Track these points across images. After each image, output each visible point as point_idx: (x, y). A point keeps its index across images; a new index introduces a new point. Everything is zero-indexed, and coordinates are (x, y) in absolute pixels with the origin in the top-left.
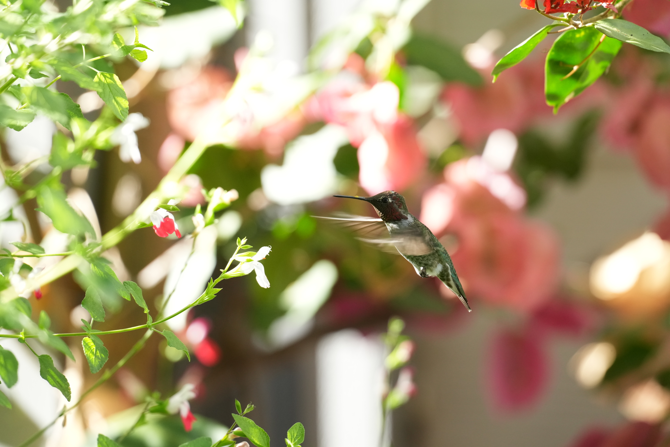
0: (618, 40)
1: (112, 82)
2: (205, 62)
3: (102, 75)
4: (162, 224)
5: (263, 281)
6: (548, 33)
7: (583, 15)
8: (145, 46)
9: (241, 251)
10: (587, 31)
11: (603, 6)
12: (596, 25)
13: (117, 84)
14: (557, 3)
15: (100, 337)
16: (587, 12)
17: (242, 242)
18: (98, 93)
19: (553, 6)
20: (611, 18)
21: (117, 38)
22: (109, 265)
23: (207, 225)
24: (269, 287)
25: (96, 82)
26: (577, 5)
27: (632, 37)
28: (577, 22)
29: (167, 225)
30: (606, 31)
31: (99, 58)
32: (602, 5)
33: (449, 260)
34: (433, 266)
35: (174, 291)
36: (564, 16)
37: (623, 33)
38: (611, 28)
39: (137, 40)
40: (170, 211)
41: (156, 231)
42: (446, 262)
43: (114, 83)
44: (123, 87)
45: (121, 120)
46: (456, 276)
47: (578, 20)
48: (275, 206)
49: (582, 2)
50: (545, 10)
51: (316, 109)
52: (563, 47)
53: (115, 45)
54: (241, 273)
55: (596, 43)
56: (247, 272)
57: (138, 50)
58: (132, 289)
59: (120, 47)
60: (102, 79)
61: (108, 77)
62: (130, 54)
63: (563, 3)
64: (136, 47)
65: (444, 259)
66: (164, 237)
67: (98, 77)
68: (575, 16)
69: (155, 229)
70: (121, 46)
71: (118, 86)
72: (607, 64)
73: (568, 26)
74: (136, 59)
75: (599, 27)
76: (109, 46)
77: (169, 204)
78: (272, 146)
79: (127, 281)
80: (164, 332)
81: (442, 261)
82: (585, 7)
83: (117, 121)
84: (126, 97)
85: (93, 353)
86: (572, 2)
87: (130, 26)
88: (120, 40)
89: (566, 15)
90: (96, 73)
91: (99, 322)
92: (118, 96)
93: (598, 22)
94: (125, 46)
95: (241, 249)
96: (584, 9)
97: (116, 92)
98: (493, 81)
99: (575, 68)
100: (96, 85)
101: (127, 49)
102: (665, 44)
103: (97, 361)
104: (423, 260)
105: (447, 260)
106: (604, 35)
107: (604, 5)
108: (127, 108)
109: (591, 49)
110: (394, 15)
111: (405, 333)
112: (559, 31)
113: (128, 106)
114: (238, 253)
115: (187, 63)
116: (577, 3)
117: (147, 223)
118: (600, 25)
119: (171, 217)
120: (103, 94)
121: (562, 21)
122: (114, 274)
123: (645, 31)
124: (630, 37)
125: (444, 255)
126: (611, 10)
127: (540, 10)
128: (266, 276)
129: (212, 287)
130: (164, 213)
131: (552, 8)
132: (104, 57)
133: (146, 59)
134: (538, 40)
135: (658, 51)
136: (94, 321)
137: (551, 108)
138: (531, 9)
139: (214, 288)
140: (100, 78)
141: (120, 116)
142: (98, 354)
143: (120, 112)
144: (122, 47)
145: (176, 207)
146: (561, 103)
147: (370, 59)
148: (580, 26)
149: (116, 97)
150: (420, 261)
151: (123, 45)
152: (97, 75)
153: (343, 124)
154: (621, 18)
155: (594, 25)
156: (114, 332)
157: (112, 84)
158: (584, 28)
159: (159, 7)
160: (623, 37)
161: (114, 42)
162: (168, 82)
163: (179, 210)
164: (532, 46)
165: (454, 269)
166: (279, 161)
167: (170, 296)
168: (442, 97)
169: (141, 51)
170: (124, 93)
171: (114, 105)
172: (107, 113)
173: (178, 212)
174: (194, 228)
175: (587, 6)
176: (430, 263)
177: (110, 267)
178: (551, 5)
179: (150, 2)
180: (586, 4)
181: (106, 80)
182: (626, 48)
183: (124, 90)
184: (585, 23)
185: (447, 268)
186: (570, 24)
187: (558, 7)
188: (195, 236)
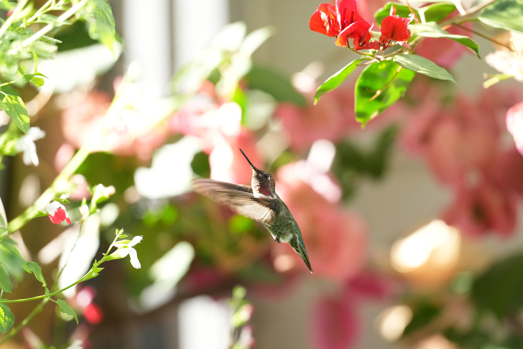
0: (411, 70)
1: (17, 102)
2: (91, 87)
3: (9, 97)
4: (56, 214)
5: (136, 263)
6: (357, 65)
7: (384, 51)
8: (42, 75)
9: (119, 239)
10: (388, 64)
11: (399, 45)
12: (394, 59)
13: (20, 104)
14: (364, 42)
15: (8, 304)
16: (387, 49)
17: (119, 233)
18: (6, 111)
19: (361, 44)
20: (406, 53)
21: (21, 68)
22: (15, 246)
23: (91, 214)
24: (140, 267)
25: (5, 103)
26: (379, 43)
27: (422, 68)
28: (379, 57)
29: (60, 214)
30: (402, 64)
31: (6, 84)
32: (399, 43)
33: (299, 232)
34: (285, 235)
35: (65, 266)
36: (369, 52)
37: (416, 65)
38: (406, 61)
39: (36, 69)
40: (62, 203)
41: (51, 219)
42: (296, 233)
43: (18, 104)
44: (25, 107)
45: (24, 132)
46: (303, 245)
47: (380, 55)
48: (145, 200)
49: (383, 41)
50: (355, 47)
51: (177, 124)
52: (369, 75)
53: (20, 74)
54: (119, 256)
55: (394, 73)
56: (123, 256)
57: (37, 78)
58: (33, 268)
59: (23, 76)
60: (9, 100)
61: (13, 99)
62: (31, 80)
63: (369, 42)
64: (35, 75)
65: (295, 231)
66: (58, 223)
67: (6, 98)
68: (378, 52)
69: (51, 217)
70: (24, 74)
71: (21, 106)
72: (404, 89)
73: (372, 60)
74: (36, 85)
75: (396, 60)
76: (14, 75)
77: (61, 198)
78: (142, 153)
79: (30, 262)
80: (58, 301)
81: (293, 232)
82: (386, 45)
83: (21, 133)
84: (28, 114)
85: (3, 317)
86: (375, 41)
87: (31, 59)
88: (23, 70)
89: (371, 51)
90: (4, 96)
91: (7, 293)
92: (21, 114)
93: (396, 56)
94: (26, 75)
95: (119, 238)
96: (385, 47)
97: (19, 110)
98: (315, 103)
99: (378, 92)
100: (5, 106)
101: (28, 77)
102: (448, 73)
103: (6, 324)
104: (278, 229)
105: (297, 231)
106: (400, 67)
107: (401, 43)
108: (28, 123)
109: (390, 78)
110: (237, 51)
111: (247, 299)
112: (366, 63)
113: (29, 122)
114: (117, 241)
115: (76, 88)
116: (380, 42)
117: (44, 213)
118: (397, 59)
119: (63, 208)
120: (10, 112)
121: (368, 56)
122: (19, 252)
123: (433, 64)
124: (420, 68)
125: (295, 227)
126: (406, 47)
127: (351, 47)
128: (138, 260)
129: (96, 267)
130: (57, 205)
131: (360, 46)
132: (10, 83)
133: (43, 84)
134: (350, 71)
135: (442, 79)
136: (4, 293)
137: (360, 124)
138: (344, 46)
139: (97, 267)
140: (8, 100)
141: (23, 129)
142: (7, 318)
143: (23, 126)
144: (25, 76)
145: (67, 201)
146: (368, 120)
147: (219, 85)
148: (382, 60)
149: (20, 115)
150: (276, 230)
151: (25, 74)
152: (5, 97)
153: (198, 136)
154: (414, 53)
155: (392, 59)
156: (19, 301)
157: (17, 104)
158: (385, 61)
159: (53, 44)
160: (415, 68)
161: (18, 72)
162: (61, 103)
163: (69, 202)
164: (344, 75)
165: (302, 239)
166: (148, 164)
167: (62, 270)
168: (275, 115)
169: (39, 78)
170: (26, 111)
171: (18, 121)
172: (13, 127)
173: (68, 204)
174: (81, 216)
175: (387, 44)
176: (283, 232)
177: (15, 247)
178: (359, 44)
179: (46, 41)
180: (386, 42)
181: (12, 101)
182: (418, 77)
183: (26, 109)
184: (385, 58)
185: (296, 238)
186: (374, 58)
187: (365, 45)
188: (82, 222)
